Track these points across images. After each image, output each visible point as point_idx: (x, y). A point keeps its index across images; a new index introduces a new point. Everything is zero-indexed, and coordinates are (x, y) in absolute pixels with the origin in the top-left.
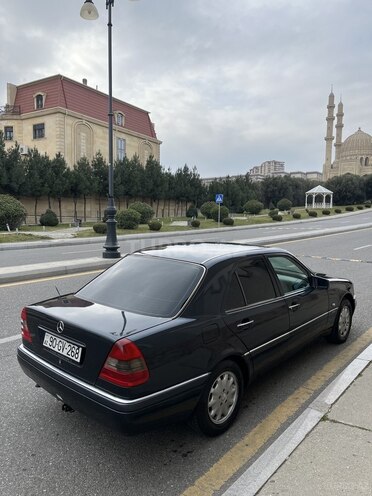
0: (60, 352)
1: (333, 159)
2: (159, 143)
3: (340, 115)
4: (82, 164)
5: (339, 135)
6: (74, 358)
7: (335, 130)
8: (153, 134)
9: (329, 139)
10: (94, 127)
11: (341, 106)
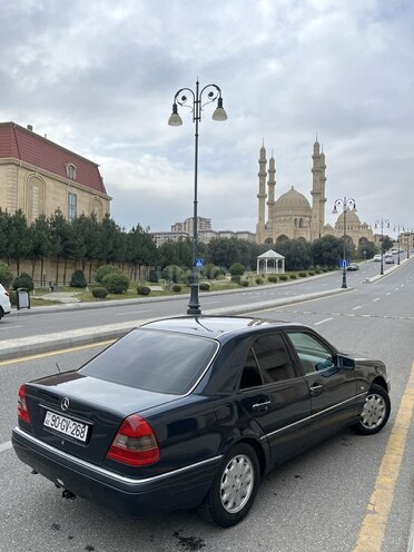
0: (64, 431)
1: (266, 219)
2: (108, 199)
3: (272, 171)
4: (41, 222)
5: (272, 192)
6: (79, 438)
7: (267, 187)
8: (103, 190)
9: (261, 196)
10: (47, 180)
11: (272, 161)
